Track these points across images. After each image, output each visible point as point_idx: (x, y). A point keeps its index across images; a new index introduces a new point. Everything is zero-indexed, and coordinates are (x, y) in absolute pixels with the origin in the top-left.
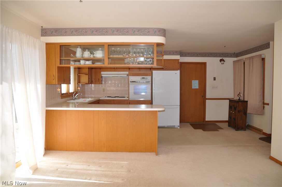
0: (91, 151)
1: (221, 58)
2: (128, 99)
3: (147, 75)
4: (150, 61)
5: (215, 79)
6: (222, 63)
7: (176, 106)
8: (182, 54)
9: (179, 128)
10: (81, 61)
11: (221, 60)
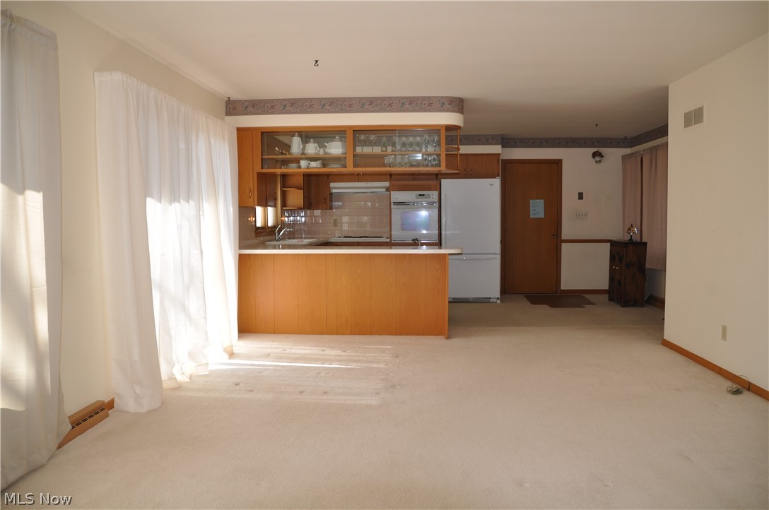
0: (322, 333)
1: (595, 150)
2: (388, 240)
3: (429, 189)
4: (434, 159)
5: (581, 196)
6: (596, 162)
7: (491, 254)
8: (506, 142)
9: (499, 302)
10: (301, 161)
11: (594, 155)
